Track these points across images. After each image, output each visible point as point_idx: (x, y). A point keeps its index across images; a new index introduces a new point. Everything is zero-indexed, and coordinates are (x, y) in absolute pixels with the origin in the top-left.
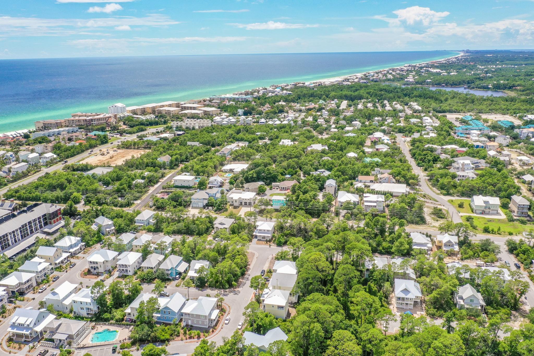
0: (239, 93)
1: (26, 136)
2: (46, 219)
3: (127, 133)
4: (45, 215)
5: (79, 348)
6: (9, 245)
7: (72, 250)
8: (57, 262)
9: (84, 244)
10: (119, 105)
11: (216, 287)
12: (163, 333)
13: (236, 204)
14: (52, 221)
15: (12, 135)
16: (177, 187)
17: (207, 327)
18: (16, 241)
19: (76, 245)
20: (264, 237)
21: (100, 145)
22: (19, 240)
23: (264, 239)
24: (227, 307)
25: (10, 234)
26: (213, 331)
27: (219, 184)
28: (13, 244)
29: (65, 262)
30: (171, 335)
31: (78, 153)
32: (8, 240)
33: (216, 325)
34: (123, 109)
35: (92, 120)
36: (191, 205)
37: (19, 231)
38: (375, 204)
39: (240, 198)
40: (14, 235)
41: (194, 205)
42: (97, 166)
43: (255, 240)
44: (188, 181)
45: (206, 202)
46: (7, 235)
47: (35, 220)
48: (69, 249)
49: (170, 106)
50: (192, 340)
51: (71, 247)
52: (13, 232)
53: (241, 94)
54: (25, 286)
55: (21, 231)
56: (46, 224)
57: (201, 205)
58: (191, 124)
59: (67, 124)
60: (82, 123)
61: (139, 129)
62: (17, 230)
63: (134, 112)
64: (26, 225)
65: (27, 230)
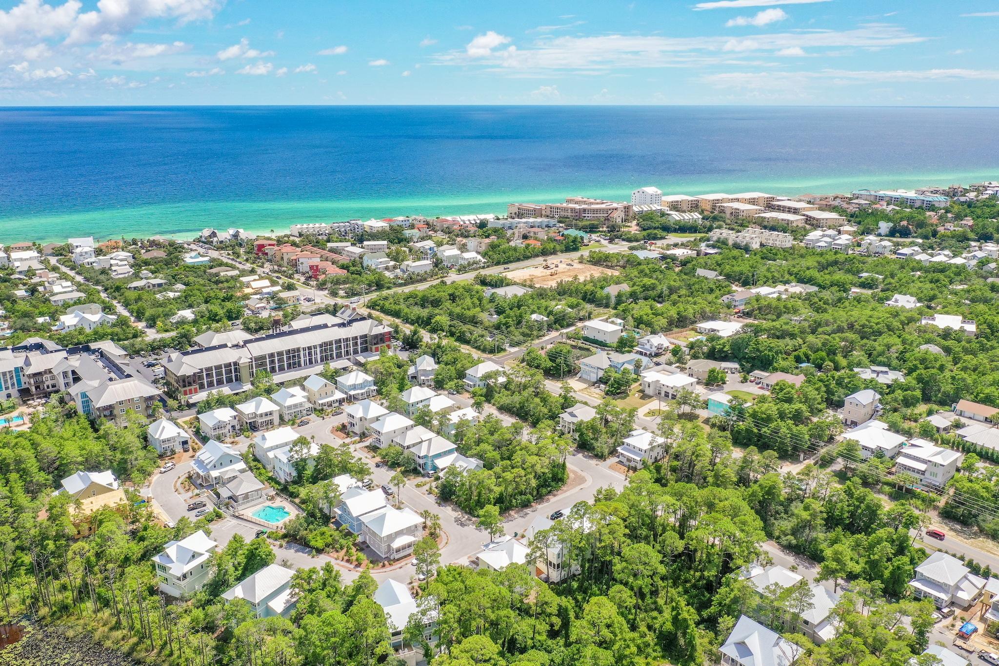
0: (931, 190)
1: (482, 225)
2: (366, 342)
3: (623, 240)
4: (366, 336)
5: (234, 516)
6: (300, 365)
7: (352, 393)
8: (320, 402)
9: (375, 388)
10: (651, 190)
11: (463, 509)
12: (318, 538)
13: (649, 391)
14: (374, 347)
15: (463, 221)
16: (586, 339)
17: (384, 556)
18: (311, 362)
19: (361, 386)
20: (629, 460)
21: (562, 252)
22: (316, 362)
23: (627, 464)
24: (444, 542)
25: (304, 349)
26: (384, 566)
27: (654, 350)
28: (305, 364)
29: (334, 405)
30: (327, 545)
31: (518, 260)
32: (299, 357)
33: (398, 560)
34: (655, 198)
35: (585, 210)
36: (579, 375)
37: (318, 350)
38: (922, 467)
39: (658, 381)
40: (310, 354)
41: (584, 376)
42: (515, 284)
43: (613, 460)
44: (605, 333)
45: (601, 374)
46: (298, 350)
47: (347, 340)
48: (351, 390)
49: (752, 201)
50: (348, 565)
51: (354, 387)
52: (309, 348)
53: (936, 192)
54: (260, 420)
55: (321, 352)
56: (365, 350)
57: (594, 378)
58: (744, 237)
59: (548, 213)
60: (569, 214)
61: (649, 235)
62: (315, 347)
63: (675, 207)
64: (331, 343)
65: (331, 350)
